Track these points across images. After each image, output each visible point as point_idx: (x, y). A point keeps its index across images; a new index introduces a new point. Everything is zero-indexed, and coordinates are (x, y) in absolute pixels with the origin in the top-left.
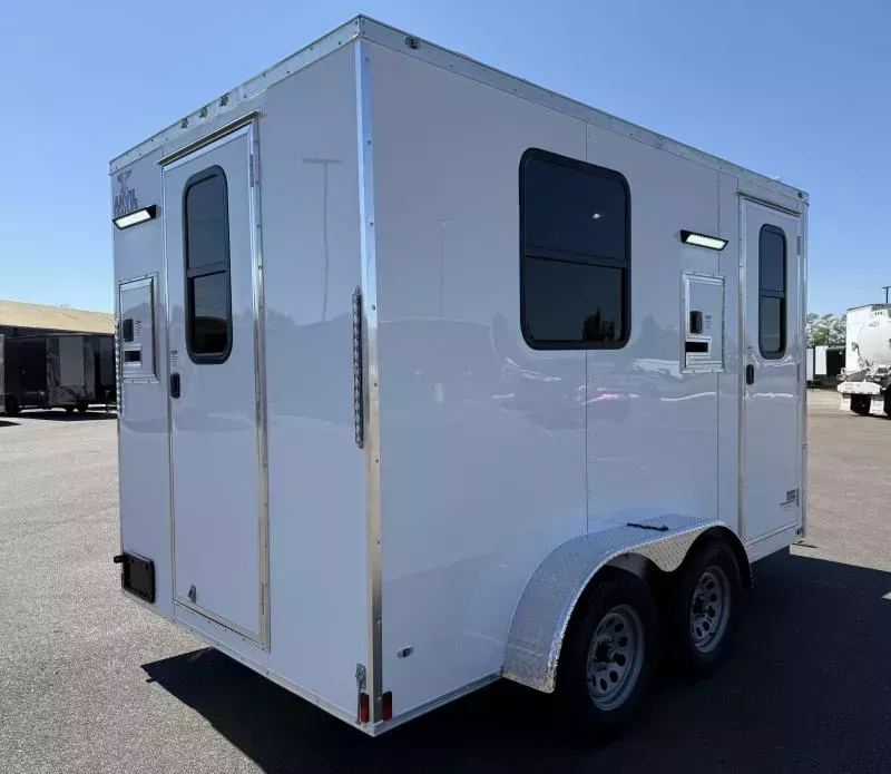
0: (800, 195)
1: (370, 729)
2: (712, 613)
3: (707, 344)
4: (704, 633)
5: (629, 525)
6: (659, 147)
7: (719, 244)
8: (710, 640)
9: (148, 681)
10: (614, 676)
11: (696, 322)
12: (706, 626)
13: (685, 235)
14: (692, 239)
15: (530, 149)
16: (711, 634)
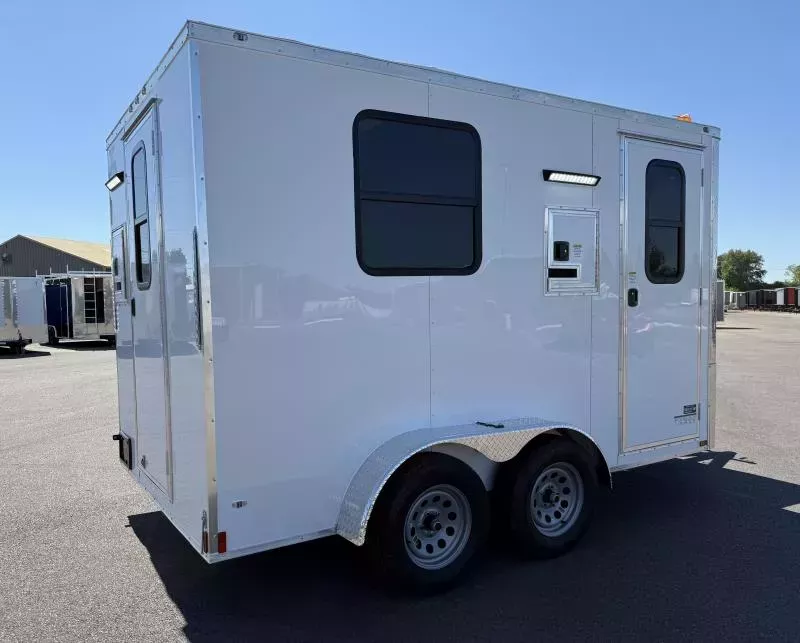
0: (706, 129)
1: (208, 558)
2: (565, 504)
3: (576, 270)
4: (554, 521)
5: (478, 423)
6: (516, 98)
7: (592, 181)
8: (561, 527)
9: (126, 526)
10: (442, 544)
11: (561, 251)
12: (557, 515)
13: (547, 174)
14: (553, 177)
15: (363, 111)
16: (562, 522)
